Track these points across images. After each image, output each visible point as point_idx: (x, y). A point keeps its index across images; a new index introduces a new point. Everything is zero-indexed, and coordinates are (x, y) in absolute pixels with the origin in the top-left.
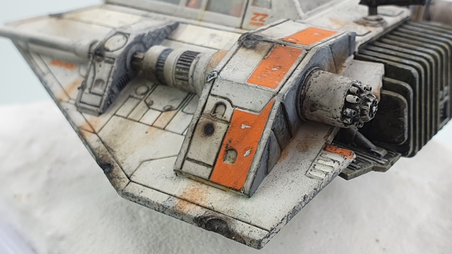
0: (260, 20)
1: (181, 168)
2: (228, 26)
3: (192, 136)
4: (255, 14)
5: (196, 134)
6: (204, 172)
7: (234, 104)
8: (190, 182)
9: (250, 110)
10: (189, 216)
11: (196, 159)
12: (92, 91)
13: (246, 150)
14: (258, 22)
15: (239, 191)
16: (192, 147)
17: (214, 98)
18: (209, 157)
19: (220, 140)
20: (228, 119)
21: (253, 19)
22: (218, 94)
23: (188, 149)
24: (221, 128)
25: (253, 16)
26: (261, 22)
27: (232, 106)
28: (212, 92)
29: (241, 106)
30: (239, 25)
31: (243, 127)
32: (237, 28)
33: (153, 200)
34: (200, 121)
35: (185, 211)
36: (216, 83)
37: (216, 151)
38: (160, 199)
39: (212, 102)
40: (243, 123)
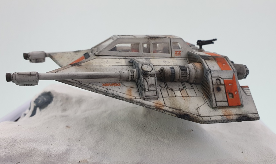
0: (179, 53)
1: (217, 105)
2: (166, 57)
3: (214, 93)
4: (176, 51)
5: (215, 92)
6: (226, 104)
7: (222, 78)
8: (221, 109)
9: (229, 79)
10: (234, 119)
11: (220, 100)
12: (149, 90)
13: (235, 92)
14: (178, 54)
15: (240, 106)
16: (216, 97)
17: (214, 78)
18: (224, 98)
19: (224, 91)
20: (223, 84)
21: (175, 53)
22: (215, 76)
23: (215, 98)
24: (222, 87)
25: (175, 52)
26: (179, 54)
27: (222, 79)
28: (212, 76)
29: (225, 78)
30: (171, 57)
31: (230, 85)
32: (170, 57)
33: (218, 119)
34: (214, 87)
35: (231, 118)
36: (212, 72)
37: (225, 95)
38: (220, 118)
39: (214, 79)
40: (229, 83)
